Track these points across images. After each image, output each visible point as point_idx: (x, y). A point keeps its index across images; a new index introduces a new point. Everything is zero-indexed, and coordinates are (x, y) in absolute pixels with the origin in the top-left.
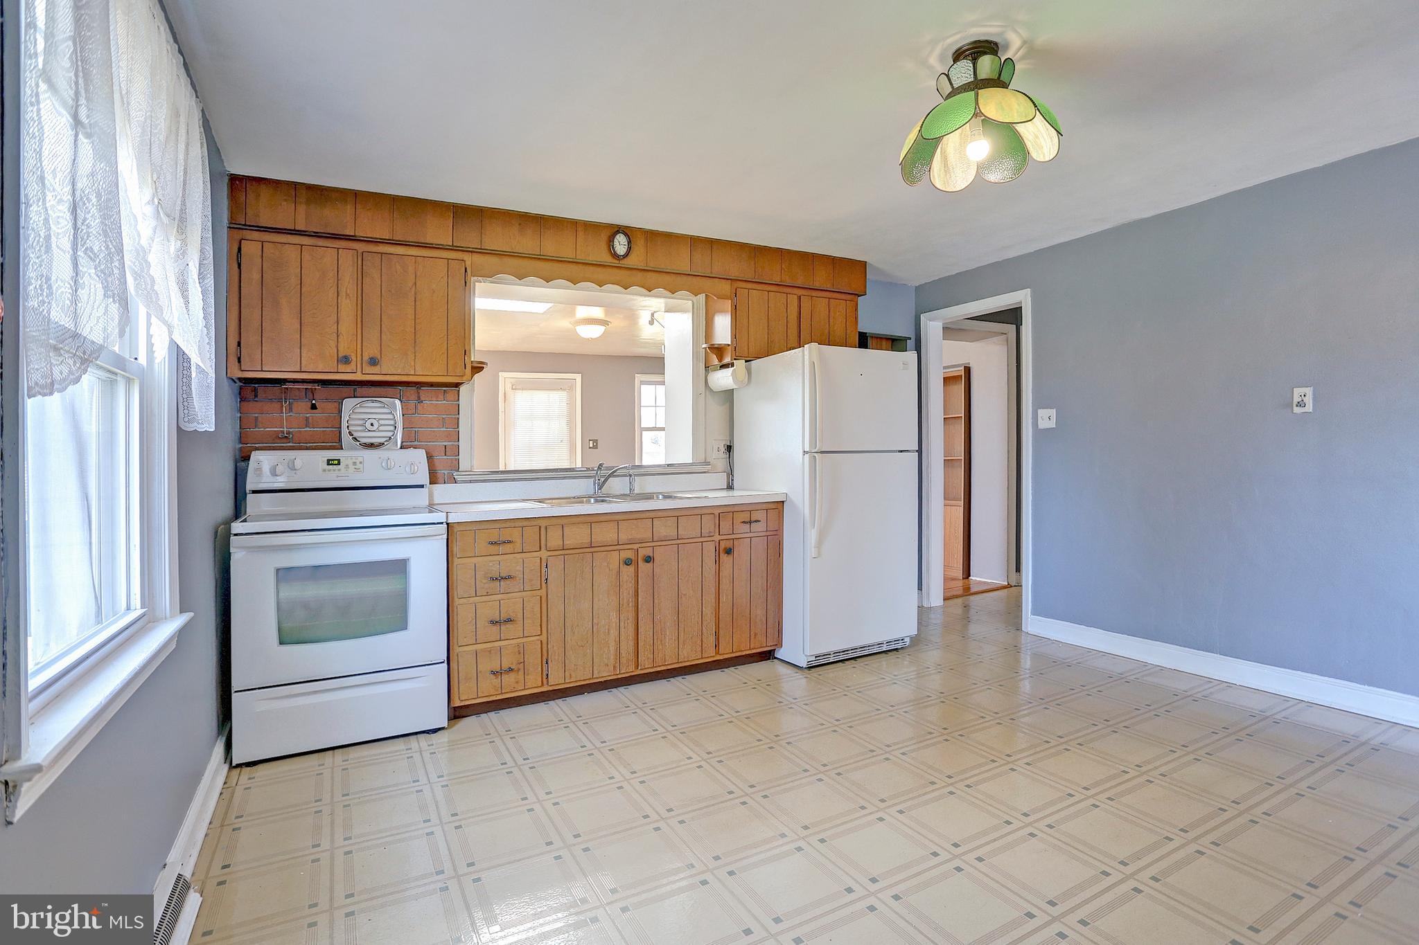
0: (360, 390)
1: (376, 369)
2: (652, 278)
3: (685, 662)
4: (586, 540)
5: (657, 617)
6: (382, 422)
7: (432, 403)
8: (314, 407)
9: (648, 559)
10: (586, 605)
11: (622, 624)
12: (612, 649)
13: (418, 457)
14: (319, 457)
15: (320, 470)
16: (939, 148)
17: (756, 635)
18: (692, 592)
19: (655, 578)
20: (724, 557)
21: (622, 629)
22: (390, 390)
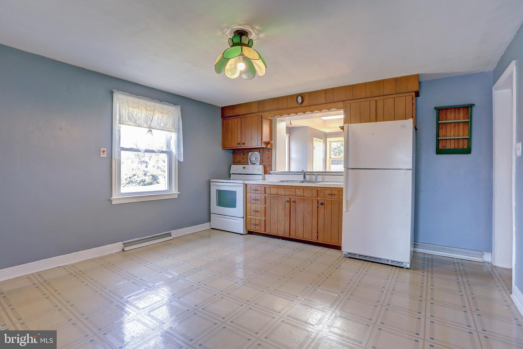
0: (252, 150)
1: (244, 146)
2: (313, 108)
3: (306, 239)
4: (276, 193)
5: (297, 221)
6: (256, 158)
7: (267, 152)
8: (244, 155)
9: (294, 202)
10: (276, 212)
11: (286, 220)
12: (283, 227)
13: (261, 167)
14: (242, 166)
15: (242, 169)
16: (254, 64)
17: (334, 238)
18: (308, 216)
19: (296, 208)
20: (320, 206)
21: (286, 222)
22: (256, 150)
